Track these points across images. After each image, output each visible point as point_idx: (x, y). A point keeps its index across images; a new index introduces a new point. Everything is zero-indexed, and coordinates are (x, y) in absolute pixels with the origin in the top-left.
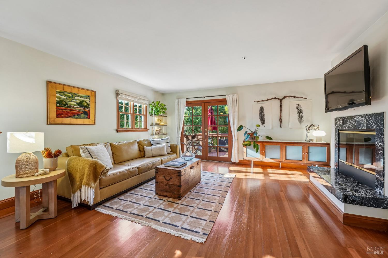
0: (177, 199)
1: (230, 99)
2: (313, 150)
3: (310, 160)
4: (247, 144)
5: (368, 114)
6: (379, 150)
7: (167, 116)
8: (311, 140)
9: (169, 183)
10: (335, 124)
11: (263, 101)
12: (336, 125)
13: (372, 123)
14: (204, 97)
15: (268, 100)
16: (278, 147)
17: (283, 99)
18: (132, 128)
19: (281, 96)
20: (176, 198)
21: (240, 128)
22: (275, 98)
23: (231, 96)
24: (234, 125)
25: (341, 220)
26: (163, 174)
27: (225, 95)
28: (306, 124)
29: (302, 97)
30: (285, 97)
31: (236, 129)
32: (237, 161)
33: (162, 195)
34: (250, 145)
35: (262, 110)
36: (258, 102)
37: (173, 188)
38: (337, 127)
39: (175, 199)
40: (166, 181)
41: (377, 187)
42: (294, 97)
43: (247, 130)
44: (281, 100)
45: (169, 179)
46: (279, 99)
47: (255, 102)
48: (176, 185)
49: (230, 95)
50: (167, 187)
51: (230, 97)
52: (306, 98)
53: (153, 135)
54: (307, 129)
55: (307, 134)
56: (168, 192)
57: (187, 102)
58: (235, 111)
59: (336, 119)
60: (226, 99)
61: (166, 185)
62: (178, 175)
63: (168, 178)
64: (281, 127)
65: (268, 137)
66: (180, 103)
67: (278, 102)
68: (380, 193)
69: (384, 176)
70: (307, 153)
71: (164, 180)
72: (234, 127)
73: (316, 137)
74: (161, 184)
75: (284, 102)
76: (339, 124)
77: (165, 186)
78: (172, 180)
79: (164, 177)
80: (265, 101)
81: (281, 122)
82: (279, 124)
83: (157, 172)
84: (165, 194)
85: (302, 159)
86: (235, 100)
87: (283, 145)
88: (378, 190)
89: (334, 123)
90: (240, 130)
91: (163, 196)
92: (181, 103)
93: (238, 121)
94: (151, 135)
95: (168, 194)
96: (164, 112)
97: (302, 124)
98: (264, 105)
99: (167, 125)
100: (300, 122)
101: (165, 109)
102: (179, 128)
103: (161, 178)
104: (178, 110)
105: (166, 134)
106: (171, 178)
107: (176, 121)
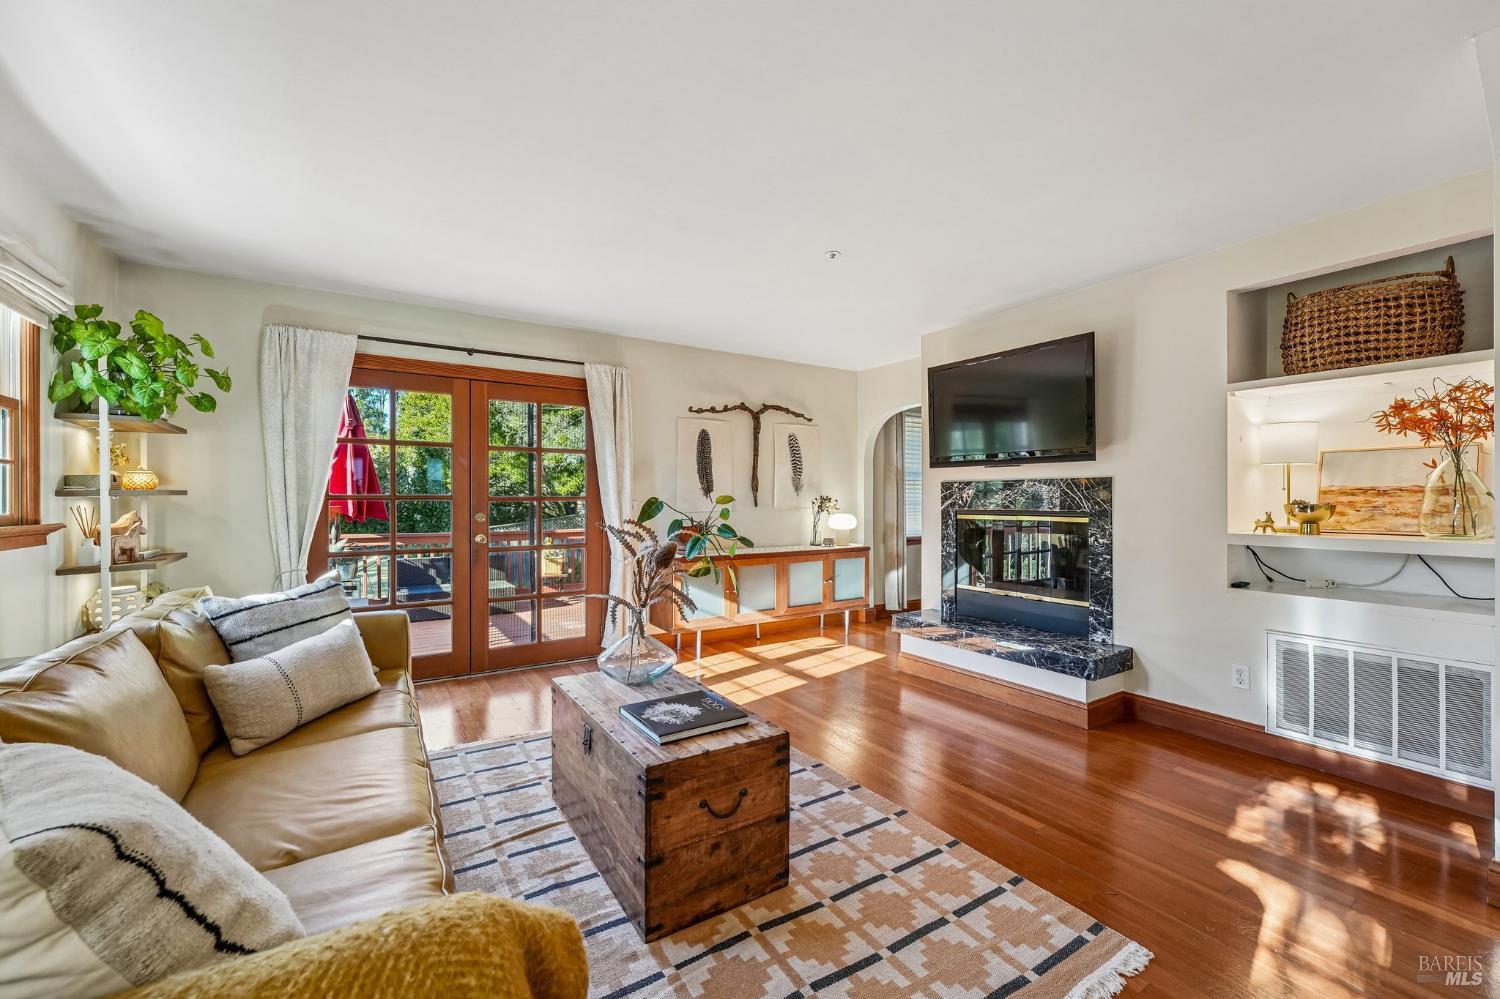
0: (770, 892)
1: (601, 383)
2: (841, 570)
3: (837, 598)
4: (699, 570)
5: (1067, 480)
6: (1101, 554)
7: (184, 431)
8: (829, 542)
9: (733, 828)
10: (944, 499)
11: (713, 410)
12: (949, 502)
13: (1080, 498)
14: (470, 352)
15: (726, 409)
16: (769, 569)
17: (762, 411)
19: (755, 404)
20: (768, 889)
21: (651, 508)
22: (743, 407)
23: (606, 372)
24: (619, 493)
25: (1082, 721)
26: (696, 791)
27: (583, 364)
28: (810, 497)
29: (802, 416)
30: (766, 408)
31: (631, 512)
33: (689, 918)
34: (707, 571)
35: (704, 440)
36: (700, 411)
37: (753, 845)
38: (953, 505)
39: (764, 894)
40: (714, 824)
41: (1096, 630)
42: (787, 411)
43: (679, 517)
44: (756, 417)
45: (731, 804)
46: (751, 411)
47: (690, 409)
48: (767, 819)
49: (602, 368)
50: (723, 854)
51: (603, 375)
52: (810, 420)
53: (96, 569)
54: (816, 509)
55: (817, 526)
56: (724, 881)
57: (360, 358)
58: (622, 439)
59: (953, 485)
60: (585, 378)
61: (716, 846)
62: (779, 763)
63: (722, 804)
64: (756, 505)
65: (745, 541)
66: (301, 360)
67: (745, 420)
68: (1104, 641)
69: (1112, 606)
70: (830, 576)
71: (704, 822)
73: (838, 533)
74: (685, 856)
75: (763, 417)
76: (962, 498)
77: (706, 859)
78: (747, 802)
79: (704, 805)
80: (718, 412)
81: (755, 487)
82: (752, 495)
83: (659, 797)
84: (707, 904)
85: (821, 600)
86: (622, 390)
87: (782, 561)
88: (1099, 637)
89: (943, 494)
90: (651, 517)
91: (699, 919)
92: (310, 359)
93: (637, 475)
94: (59, 572)
95: (725, 894)
96: (204, 403)
97: (802, 493)
98: (712, 425)
99: (184, 493)
100: (797, 488)
101: (223, 381)
102: (302, 510)
103: (684, 819)
104: (292, 399)
105: (184, 555)
106: (744, 794)
107: (275, 465)
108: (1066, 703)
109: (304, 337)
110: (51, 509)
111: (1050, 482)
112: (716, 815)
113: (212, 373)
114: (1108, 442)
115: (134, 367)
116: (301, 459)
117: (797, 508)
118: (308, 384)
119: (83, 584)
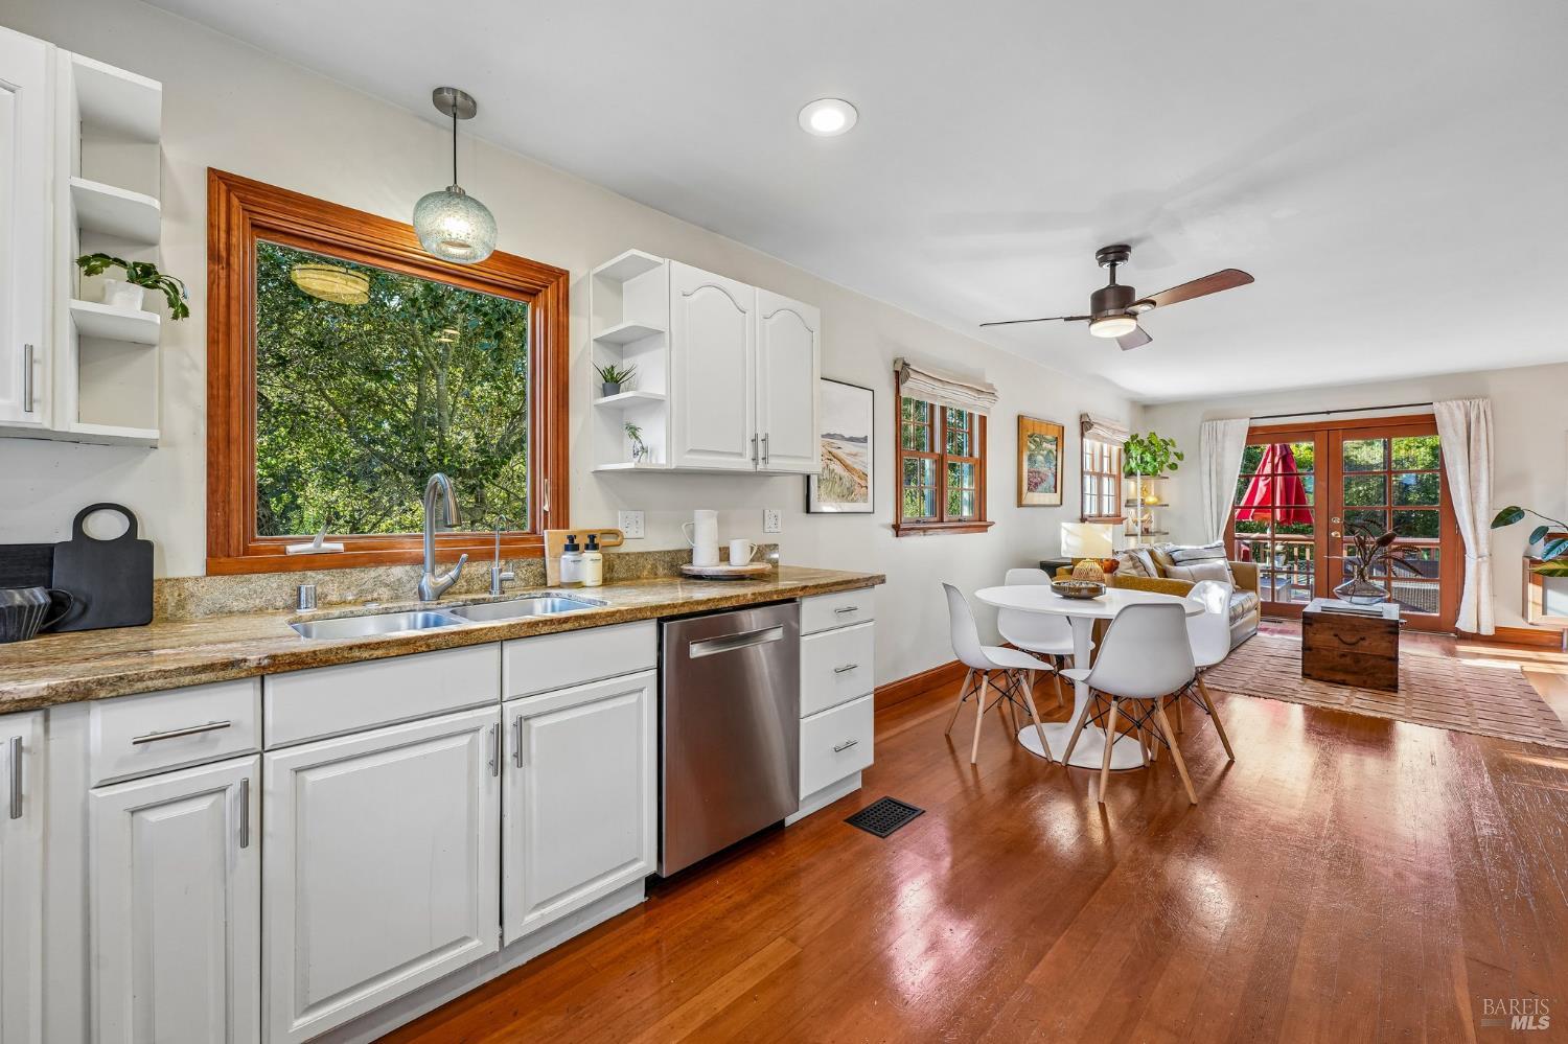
1: (1452, 415)
7: (1166, 479)
9: (1356, 651)
14: (1328, 413)
18: (1100, 516)
21: (1507, 517)
23: (1458, 406)
24: (1473, 503)
26: (1332, 629)
27: (1431, 404)
31: (1485, 517)
32: (1487, 630)
33: (1326, 679)
37: (1369, 664)
39: (1380, 690)
40: (1343, 646)
45: (1354, 640)
48: (1383, 656)
49: (1453, 404)
50: (1347, 661)
51: (1455, 408)
53: (1136, 535)
56: (1350, 672)
57: (1252, 430)
58: (1478, 459)
60: (1433, 415)
61: (1343, 656)
62: (1390, 633)
63: (1350, 639)
66: (1219, 436)
71: (1336, 642)
72: (1471, 510)
74: (1324, 653)
77: (1338, 659)
78: (1366, 643)
79: (1336, 635)
83: (1310, 624)
84: (1339, 677)
86: (1478, 418)
90: (1509, 523)
92: (1224, 435)
93: (1495, 489)
94: (1126, 535)
95: (1348, 678)
96: (1173, 467)
99: (1167, 505)
101: (1180, 456)
102: (1219, 515)
103: (1322, 638)
104: (1214, 456)
105: (1167, 533)
106: (1363, 639)
107: (1207, 493)
109: (1221, 424)
110: (1124, 512)
112: (1345, 643)
113: (1176, 454)
115: (1148, 458)
116: (1220, 487)
118: (1223, 449)
119: (1132, 539)
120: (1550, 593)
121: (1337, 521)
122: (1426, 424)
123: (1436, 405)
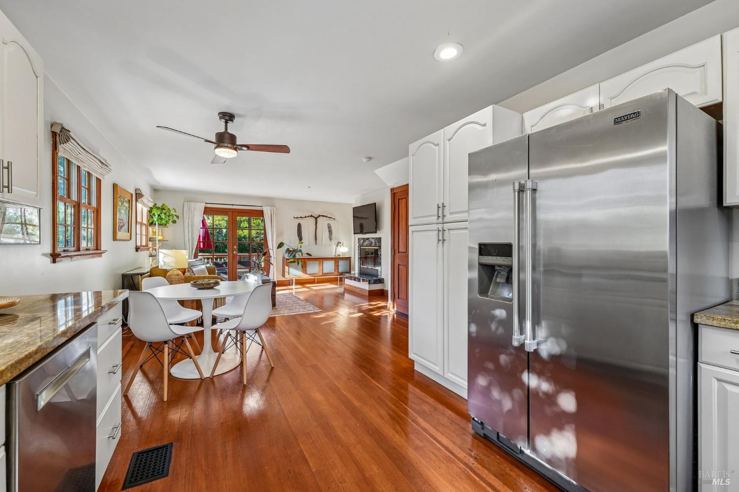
1: (267, 211)
2: (341, 263)
3: (340, 272)
4: (292, 261)
5: (375, 238)
6: (380, 256)
7: (168, 227)
8: (339, 255)
11: (301, 217)
12: (359, 244)
13: (377, 242)
14: (232, 205)
15: (306, 217)
16: (317, 262)
17: (318, 217)
18: (141, 246)
19: (316, 215)
21: (280, 245)
22: (311, 216)
24: (272, 241)
25: (367, 294)
27: (262, 207)
28: (334, 242)
29: (332, 218)
30: (319, 216)
31: (275, 246)
34: (295, 262)
35: (299, 226)
36: (297, 218)
42: (326, 217)
43: (289, 247)
44: (316, 219)
46: (314, 217)
47: (294, 218)
49: (268, 207)
51: (268, 209)
52: (335, 219)
54: (336, 246)
55: (336, 250)
57: (206, 208)
58: (274, 225)
59: (359, 239)
60: (263, 210)
64: (316, 244)
65: (307, 254)
67: (313, 220)
70: (337, 266)
72: (272, 244)
73: (342, 253)
75: (319, 219)
76: (361, 242)
80: (303, 218)
81: (316, 239)
82: (314, 241)
85: (334, 272)
86: (273, 213)
87: (322, 260)
88: (379, 276)
89: (358, 241)
90: (281, 247)
92: (194, 209)
93: (278, 236)
96: (174, 222)
97: (332, 241)
98: (302, 222)
99: (167, 241)
100: (331, 239)
101: (178, 217)
102: (193, 245)
104: (190, 219)
107: (187, 234)
108: (364, 290)
109: (193, 204)
110: (150, 244)
111: (373, 238)
113: (176, 215)
114: (379, 230)
115: (163, 216)
116: (192, 233)
117: (330, 245)
118: (194, 215)
120: (290, 268)
121: (235, 247)
122: (260, 214)
123: (264, 207)
